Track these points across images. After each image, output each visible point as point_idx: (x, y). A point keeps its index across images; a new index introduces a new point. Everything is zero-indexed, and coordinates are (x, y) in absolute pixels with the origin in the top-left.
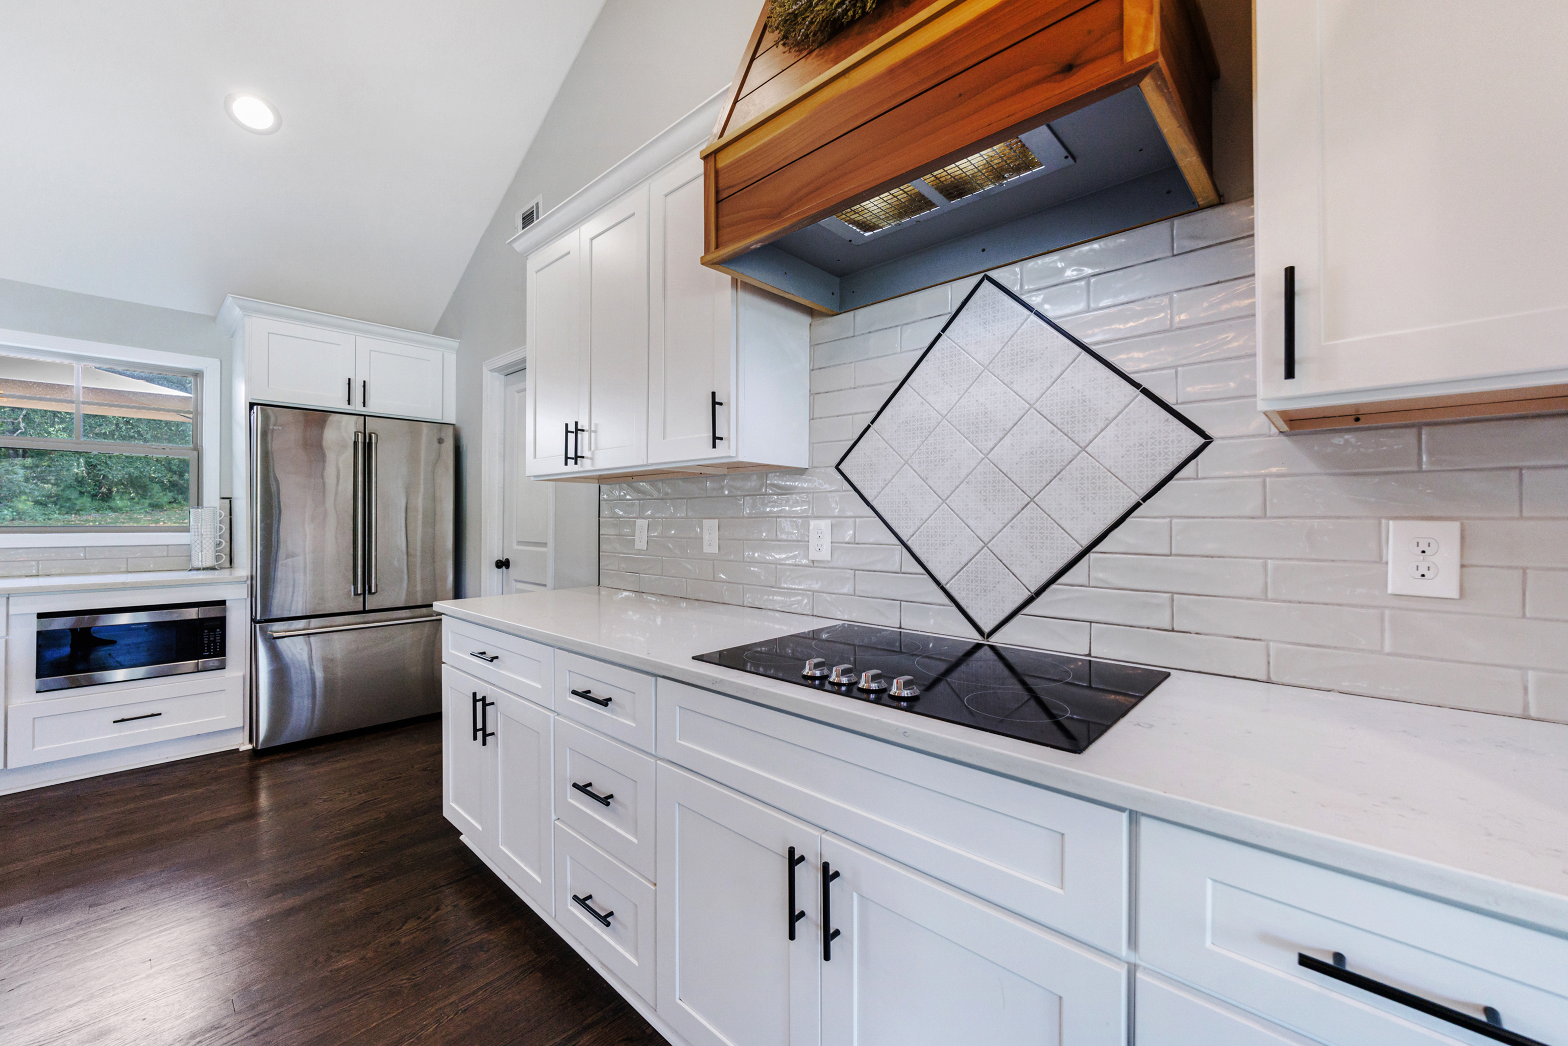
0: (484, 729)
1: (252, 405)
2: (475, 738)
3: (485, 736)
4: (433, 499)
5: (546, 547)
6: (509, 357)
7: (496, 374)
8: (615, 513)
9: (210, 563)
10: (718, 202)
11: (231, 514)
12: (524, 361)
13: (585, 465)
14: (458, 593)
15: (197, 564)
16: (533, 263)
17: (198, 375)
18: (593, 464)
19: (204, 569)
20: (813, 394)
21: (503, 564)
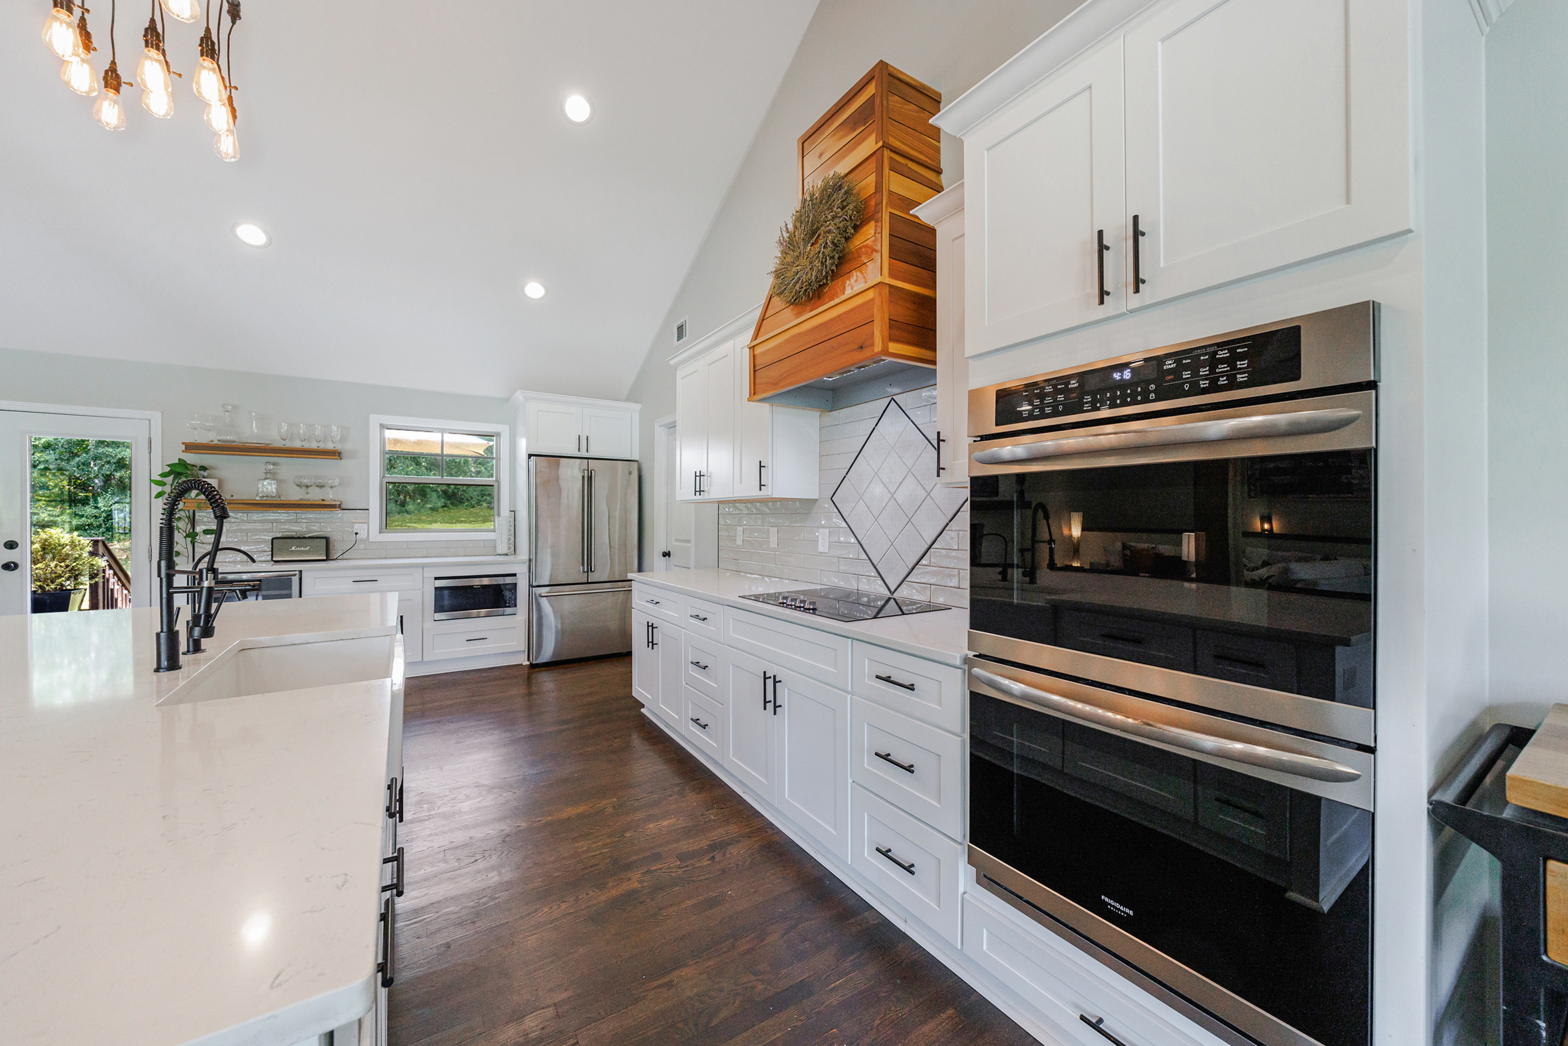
0: (652, 642)
1: (530, 456)
2: (648, 647)
3: (653, 644)
4: (625, 511)
5: (690, 543)
6: (668, 419)
7: (663, 428)
8: (727, 522)
9: (505, 552)
10: (755, 371)
11: (515, 521)
12: (675, 422)
13: (704, 496)
14: (640, 569)
15: (500, 552)
16: (679, 374)
17: (498, 435)
18: (709, 495)
19: (503, 555)
20: (821, 456)
21: (666, 554)
